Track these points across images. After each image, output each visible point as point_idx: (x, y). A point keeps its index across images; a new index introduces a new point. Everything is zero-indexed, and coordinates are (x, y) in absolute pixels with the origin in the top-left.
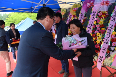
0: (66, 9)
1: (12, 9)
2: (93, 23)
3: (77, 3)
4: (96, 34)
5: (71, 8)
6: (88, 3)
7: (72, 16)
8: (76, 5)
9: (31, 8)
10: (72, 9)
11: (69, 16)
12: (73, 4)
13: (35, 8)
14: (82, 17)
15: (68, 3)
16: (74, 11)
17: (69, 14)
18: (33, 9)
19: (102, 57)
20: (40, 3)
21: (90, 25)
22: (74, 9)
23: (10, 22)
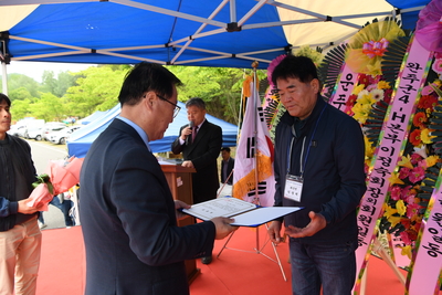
1: (89, 51)
3: (380, 18)
5: (350, 41)
7: (355, 79)
8: (377, 27)
9: (167, 45)
10: (358, 45)
11: (342, 77)
12: (361, 22)
13: (184, 43)
14: (416, 85)
15: (339, 20)
16: (369, 56)
17: (341, 69)
18: (175, 50)
20: (213, 19)
22: (365, 47)
23: (81, 100)
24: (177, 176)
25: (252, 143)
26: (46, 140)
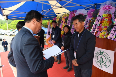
0: (60, 17)
3: (66, 13)
5: (63, 17)
6: (73, 13)
7: (63, 22)
8: (66, 15)
11: (61, 22)
12: (64, 14)
15: (60, 14)
16: (65, 19)
21: (73, 28)
23: (15, 25)
25: (49, 32)
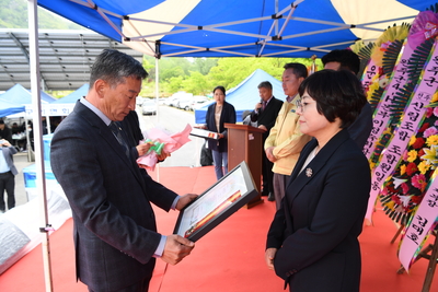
1: (205, 49)
2: (428, 97)
4: (425, 140)
5: (377, 42)
6: (431, 22)
9: (256, 43)
10: (380, 44)
14: (405, 75)
15: (361, 26)
18: (261, 46)
19: (426, 221)
21: (416, 104)
22: (383, 46)
23: (221, 78)
24: (249, 133)
26: (172, 105)
